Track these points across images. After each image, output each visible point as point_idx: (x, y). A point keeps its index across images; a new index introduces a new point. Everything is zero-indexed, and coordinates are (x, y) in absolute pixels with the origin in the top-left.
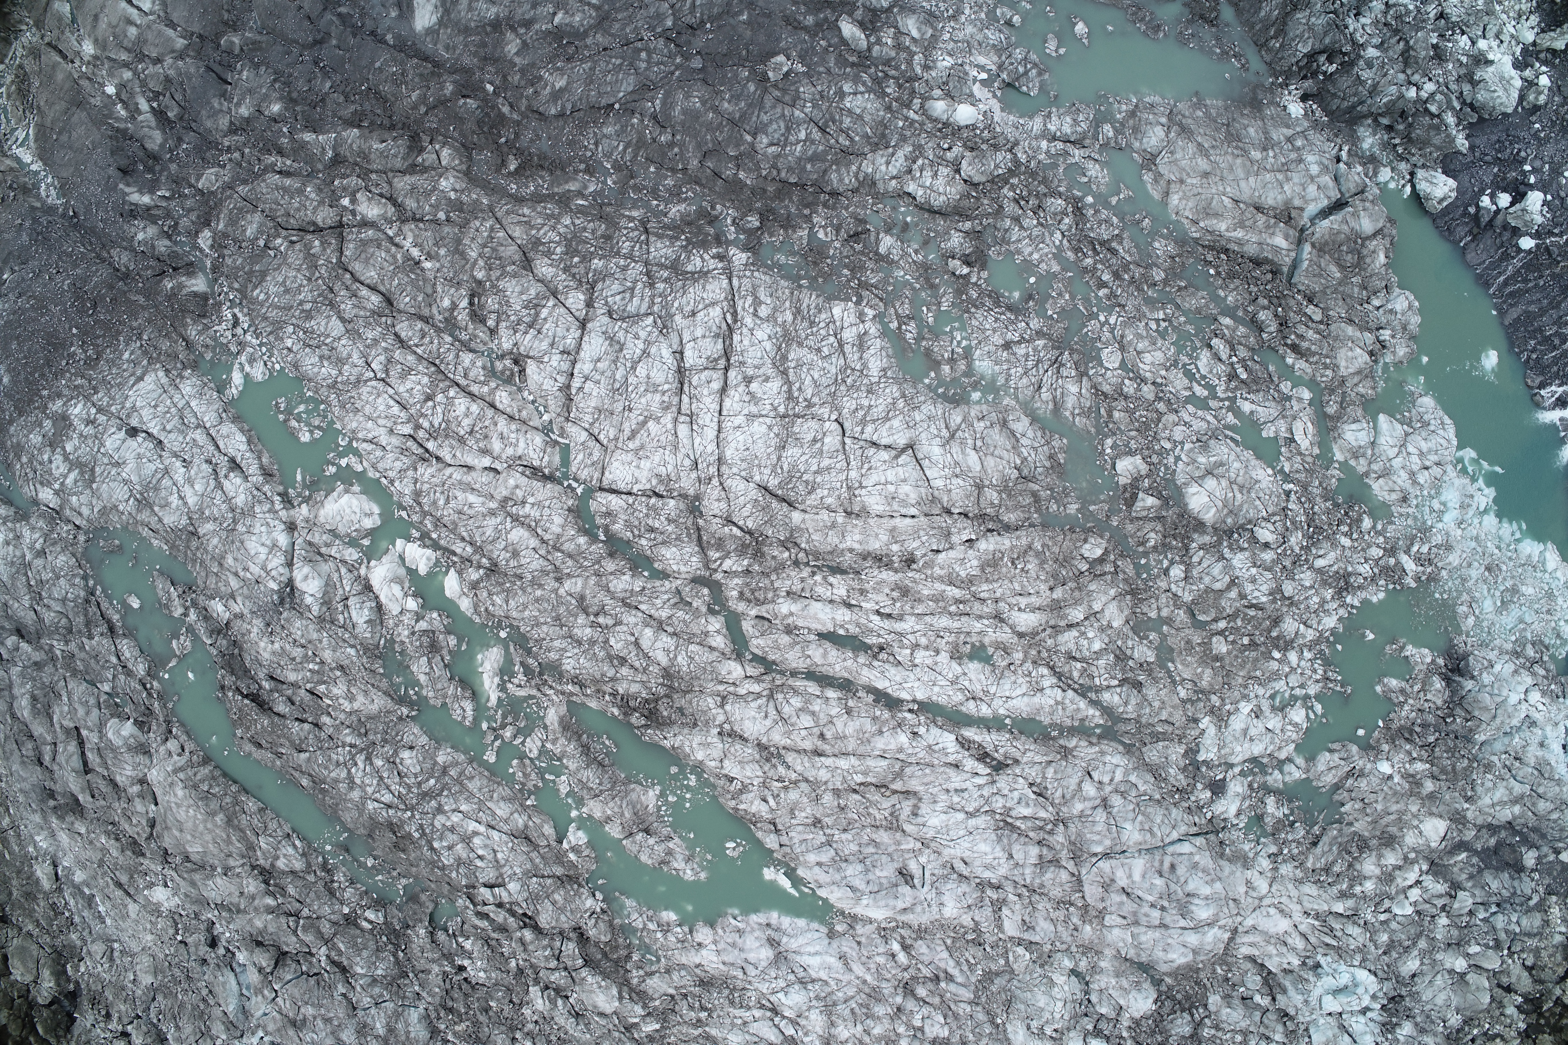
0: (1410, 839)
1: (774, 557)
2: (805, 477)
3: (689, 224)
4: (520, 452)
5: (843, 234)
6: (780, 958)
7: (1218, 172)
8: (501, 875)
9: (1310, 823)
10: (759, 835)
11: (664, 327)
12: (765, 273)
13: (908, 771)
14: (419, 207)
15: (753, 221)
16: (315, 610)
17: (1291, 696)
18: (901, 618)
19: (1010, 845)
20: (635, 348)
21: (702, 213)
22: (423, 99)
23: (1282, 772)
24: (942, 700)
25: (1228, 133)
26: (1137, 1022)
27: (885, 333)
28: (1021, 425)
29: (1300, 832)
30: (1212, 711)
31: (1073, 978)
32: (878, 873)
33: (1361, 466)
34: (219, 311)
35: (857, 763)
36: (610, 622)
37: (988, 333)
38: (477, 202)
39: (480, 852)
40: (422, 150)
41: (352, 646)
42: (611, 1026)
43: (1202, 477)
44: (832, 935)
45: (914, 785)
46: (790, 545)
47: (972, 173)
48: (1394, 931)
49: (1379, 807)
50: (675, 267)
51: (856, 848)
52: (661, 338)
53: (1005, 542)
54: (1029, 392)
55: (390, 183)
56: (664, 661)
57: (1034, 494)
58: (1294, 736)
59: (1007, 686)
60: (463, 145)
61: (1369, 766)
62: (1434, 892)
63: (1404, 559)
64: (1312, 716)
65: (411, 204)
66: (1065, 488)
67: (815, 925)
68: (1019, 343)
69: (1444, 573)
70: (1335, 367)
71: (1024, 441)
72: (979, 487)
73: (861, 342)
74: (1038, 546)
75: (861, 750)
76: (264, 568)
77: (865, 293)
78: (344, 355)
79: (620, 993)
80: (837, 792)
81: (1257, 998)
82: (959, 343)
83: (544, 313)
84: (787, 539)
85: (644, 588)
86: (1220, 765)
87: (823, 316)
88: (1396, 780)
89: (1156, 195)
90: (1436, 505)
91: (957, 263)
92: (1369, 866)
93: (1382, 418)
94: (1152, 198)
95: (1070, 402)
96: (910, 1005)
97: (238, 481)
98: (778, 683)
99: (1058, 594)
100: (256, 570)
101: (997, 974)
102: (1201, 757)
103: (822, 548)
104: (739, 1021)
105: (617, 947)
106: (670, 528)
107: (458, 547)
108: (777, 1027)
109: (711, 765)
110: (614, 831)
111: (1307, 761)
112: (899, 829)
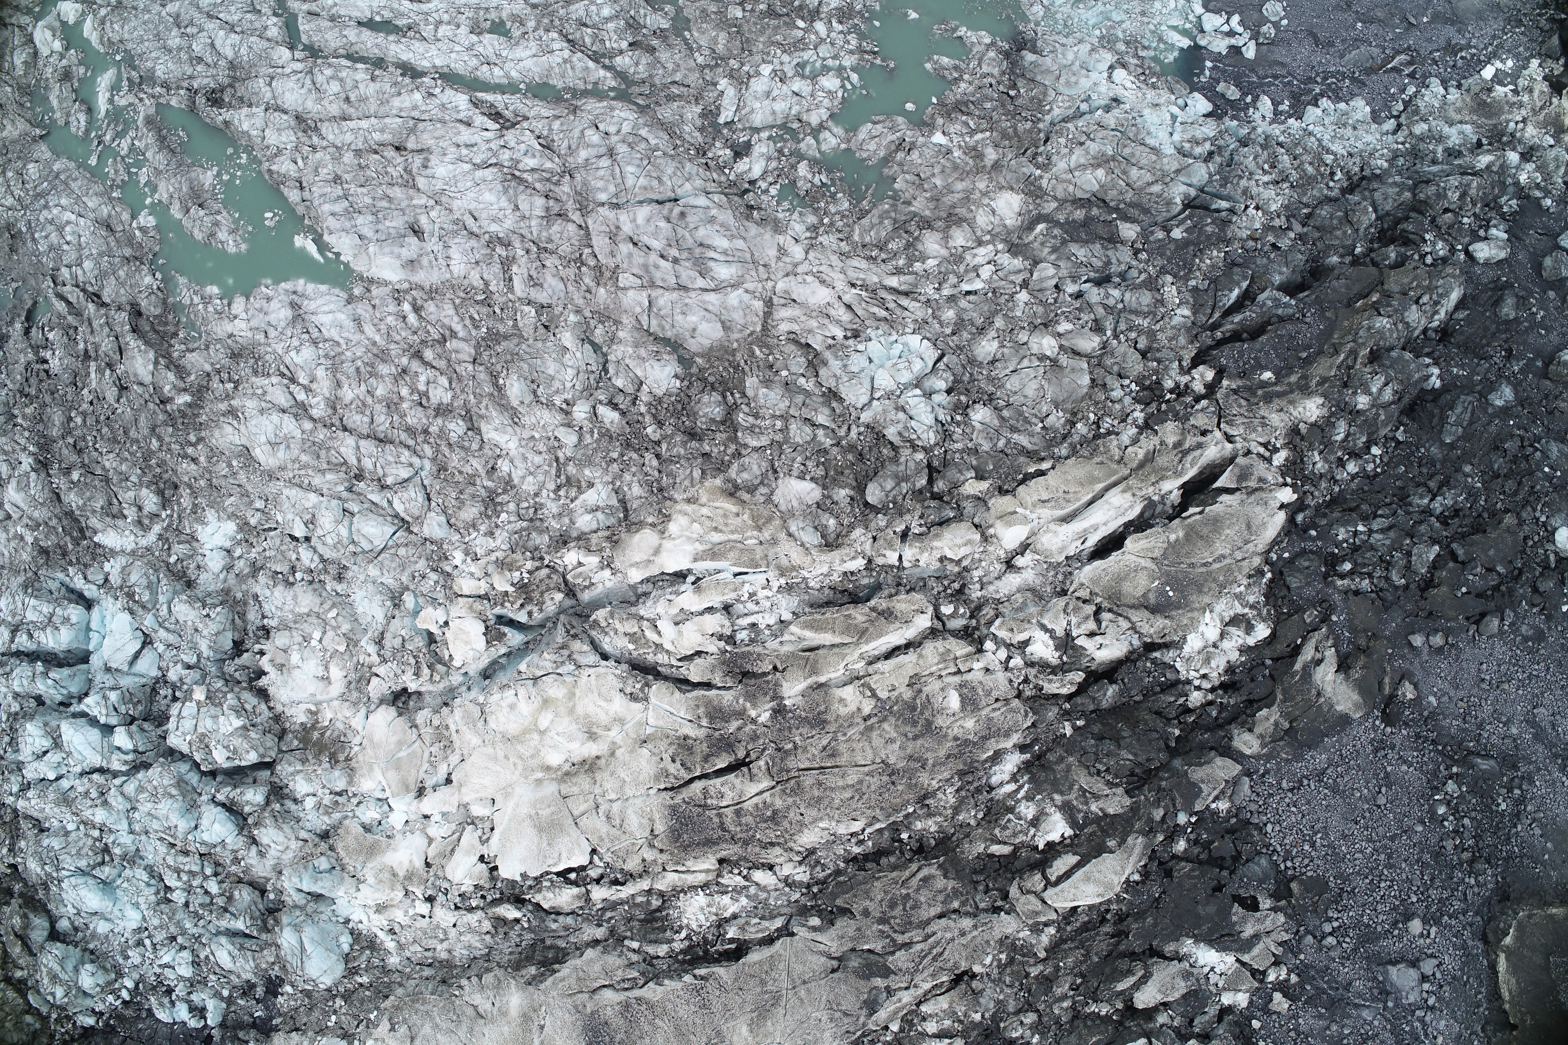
0: (982, 219)
6: (298, 318)
8: (81, 256)
9: (856, 196)
10: (286, 191)
13: (421, 126)
17: (824, 67)
19: (516, 196)
23: (817, 141)
24: (459, 68)
26: (660, 401)
29: (844, 204)
30: (732, 75)
31: (587, 346)
32: (387, 223)
35: (377, 123)
36: (196, 31)
39: (69, 238)
42: (147, 396)
44: (350, 300)
45: (426, 139)
48: (965, 310)
49: (938, 181)
51: (370, 201)
56: (232, 57)
58: (827, 103)
59: (519, 50)
61: (921, 139)
62: (1011, 268)
64: (849, 87)
67: (337, 291)
75: (382, 111)
79: (156, 359)
80: (358, 153)
81: (802, 381)
85: (224, 1)
86: (744, 129)
88: (956, 154)
92: (931, 243)
96: (415, 366)
98: (319, 62)
101: (506, 337)
102: (721, 120)
104: (260, 391)
105: (166, 324)
108: (291, 393)
109: (254, 133)
110: (176, 212)
111: (847, 131)
112: (414, 186)
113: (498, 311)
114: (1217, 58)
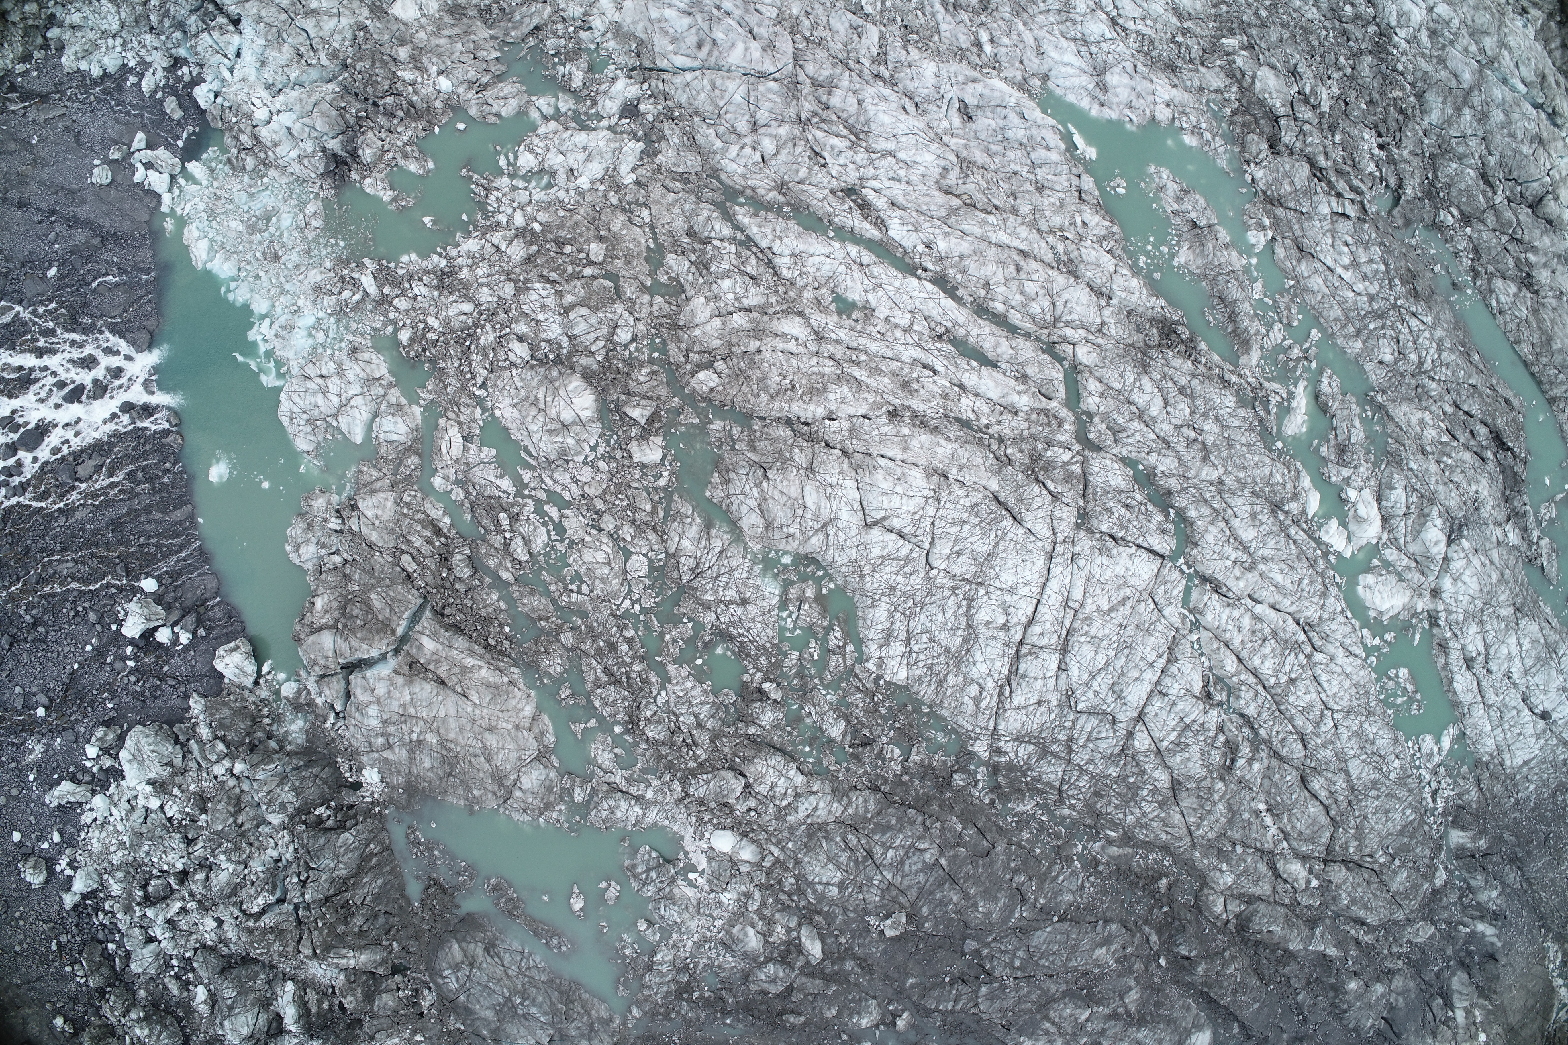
1: (1021, 451)
2: (977, 520)
3: (1019, 791)
4: (1228, 610)
5: (876, 748)
6: (1100, 71)
7: (476, 728)
8: (1332, 223)
9: (538, 51)
10: (1097, 193)
11: (1069, 697)
12: (961, 727)
14: (1256, 862)
15: (958, 780)
16: (1435, 512)
17: (529, 182)
18: (915, 362)
19: (858, 114)
20: (1102, 683)
21: (1004, 798)
22: (1225, 965)
23: (557, 109)
24: (892, 271)
25: (452, 766)
27: (860, 643)
28: (750, 521)
29: (551, 44)
30: (619, 187)
32: (993, 124)
33: (394, 395)
34: (1445, 808)
35: (990, 234)
36: (1184, 430)
37: (760, 619)
38: (1205, 856)
39: (1346, 249)
40: (1238, 916)
41: (1411, 470)
42: (1266, 54)
43: (574, 424)
44: (1045, 78)
45: (940, 198)
46: (1004, 459)
47: (733, 781)
49: (459, 46)
50: (1044, 752)
51: (1008, 153)
52: (1075, 686)
53: (796, 409)
54: (732, 551)
55: (1275, 891)
56: (1145, 380)
57: (753, 449)
58: (536, 141)
59: (826, 268)
60: (1201, 912)
61: (461, 90)
63: (372, 290)
64: (511, 156)
65: (1262, 867)
66: (719, 447)
67: (1059, 92)
68: (731, 602)
69: (328, 265)
70: (399, 502)
71: (753, 503)
72: (810, 469)
73: (888, 638)
74: (764, 397)
75: (984, 246)
76: (1469, 562)
77: (870, 686)
78: (1354, 740)
79: (1253, 82)
80: (1015, 212)
82: (790, 616)
83: (1173, 736)
84: (1005, 465)
85: (1148, 453)
86: (622, 133)
87: (918, 673)
88: (435, 68)
89: (545, 718)
90: (320, 336)
91: (773, 695)
93: (358, 439)
94: (550, 717)
95: (693, 531)
97: (1471, 648)
98: (1046, 331)
99: (754, 345)
100: (1476, 562)
102: (640, 146)
103: (975, 448)
104: (1149, 22)
105: (1243, 125)
106: (1111, 504)
107: (1301, 536)
108: (1116, 7)
109: (1125, 271)
110: (1223, 235)
111: (526, 113)
112: (961, 160)
113: (899, 20)
114: (169, 147)
